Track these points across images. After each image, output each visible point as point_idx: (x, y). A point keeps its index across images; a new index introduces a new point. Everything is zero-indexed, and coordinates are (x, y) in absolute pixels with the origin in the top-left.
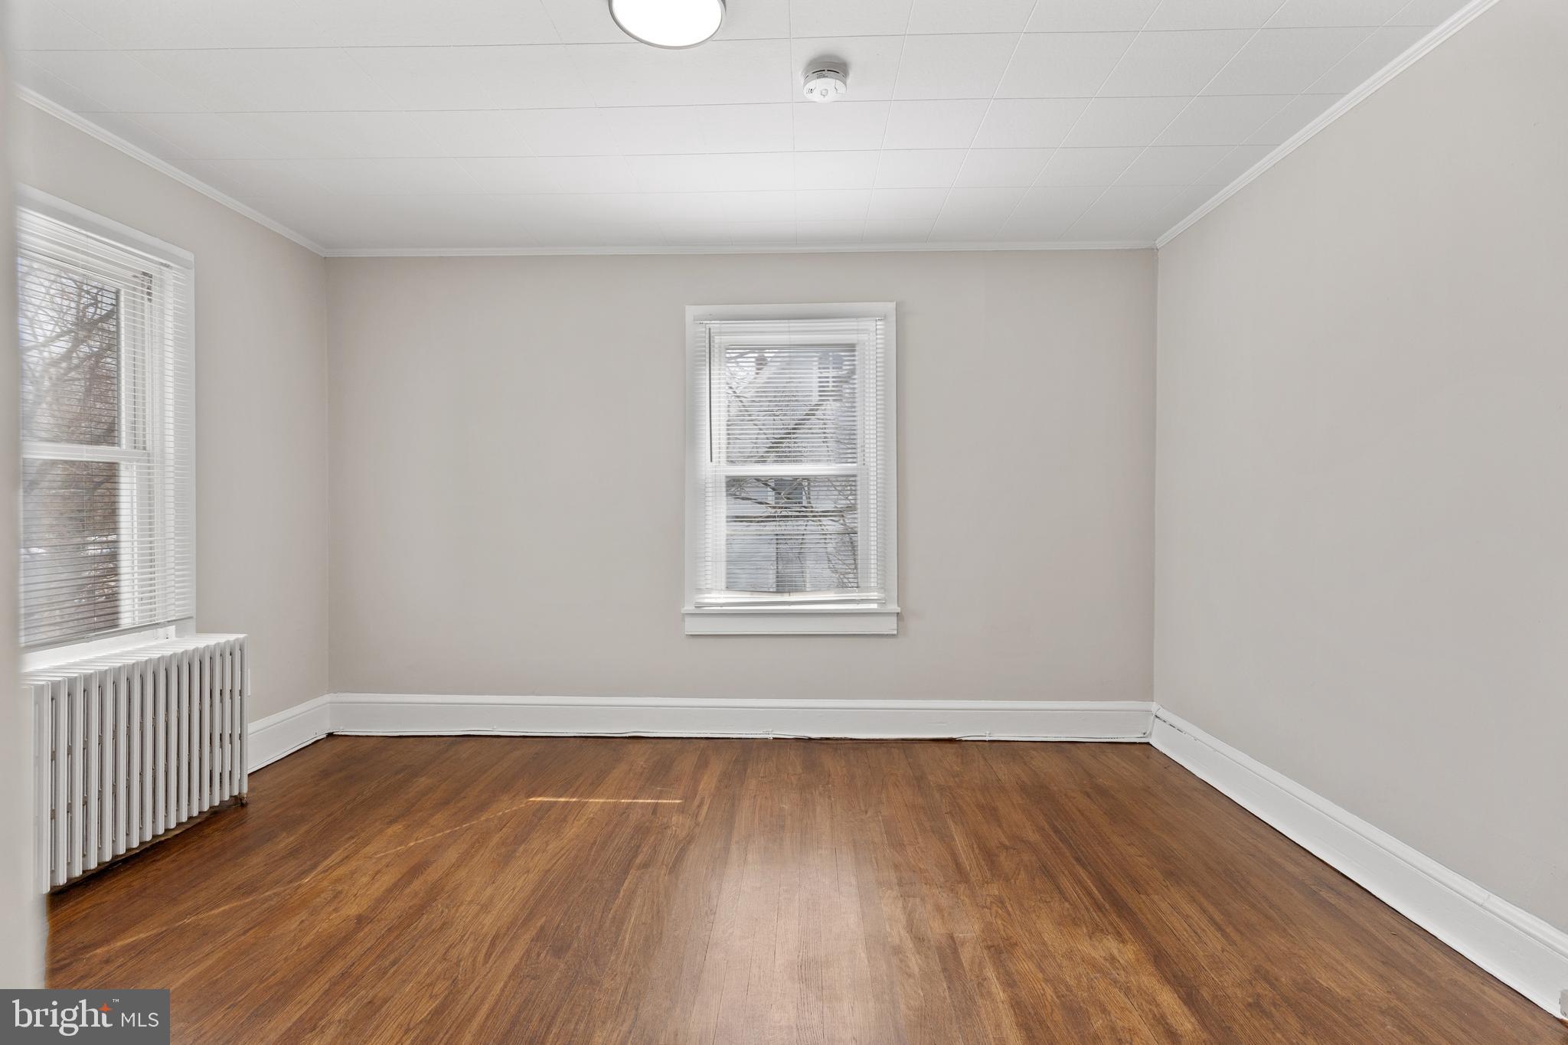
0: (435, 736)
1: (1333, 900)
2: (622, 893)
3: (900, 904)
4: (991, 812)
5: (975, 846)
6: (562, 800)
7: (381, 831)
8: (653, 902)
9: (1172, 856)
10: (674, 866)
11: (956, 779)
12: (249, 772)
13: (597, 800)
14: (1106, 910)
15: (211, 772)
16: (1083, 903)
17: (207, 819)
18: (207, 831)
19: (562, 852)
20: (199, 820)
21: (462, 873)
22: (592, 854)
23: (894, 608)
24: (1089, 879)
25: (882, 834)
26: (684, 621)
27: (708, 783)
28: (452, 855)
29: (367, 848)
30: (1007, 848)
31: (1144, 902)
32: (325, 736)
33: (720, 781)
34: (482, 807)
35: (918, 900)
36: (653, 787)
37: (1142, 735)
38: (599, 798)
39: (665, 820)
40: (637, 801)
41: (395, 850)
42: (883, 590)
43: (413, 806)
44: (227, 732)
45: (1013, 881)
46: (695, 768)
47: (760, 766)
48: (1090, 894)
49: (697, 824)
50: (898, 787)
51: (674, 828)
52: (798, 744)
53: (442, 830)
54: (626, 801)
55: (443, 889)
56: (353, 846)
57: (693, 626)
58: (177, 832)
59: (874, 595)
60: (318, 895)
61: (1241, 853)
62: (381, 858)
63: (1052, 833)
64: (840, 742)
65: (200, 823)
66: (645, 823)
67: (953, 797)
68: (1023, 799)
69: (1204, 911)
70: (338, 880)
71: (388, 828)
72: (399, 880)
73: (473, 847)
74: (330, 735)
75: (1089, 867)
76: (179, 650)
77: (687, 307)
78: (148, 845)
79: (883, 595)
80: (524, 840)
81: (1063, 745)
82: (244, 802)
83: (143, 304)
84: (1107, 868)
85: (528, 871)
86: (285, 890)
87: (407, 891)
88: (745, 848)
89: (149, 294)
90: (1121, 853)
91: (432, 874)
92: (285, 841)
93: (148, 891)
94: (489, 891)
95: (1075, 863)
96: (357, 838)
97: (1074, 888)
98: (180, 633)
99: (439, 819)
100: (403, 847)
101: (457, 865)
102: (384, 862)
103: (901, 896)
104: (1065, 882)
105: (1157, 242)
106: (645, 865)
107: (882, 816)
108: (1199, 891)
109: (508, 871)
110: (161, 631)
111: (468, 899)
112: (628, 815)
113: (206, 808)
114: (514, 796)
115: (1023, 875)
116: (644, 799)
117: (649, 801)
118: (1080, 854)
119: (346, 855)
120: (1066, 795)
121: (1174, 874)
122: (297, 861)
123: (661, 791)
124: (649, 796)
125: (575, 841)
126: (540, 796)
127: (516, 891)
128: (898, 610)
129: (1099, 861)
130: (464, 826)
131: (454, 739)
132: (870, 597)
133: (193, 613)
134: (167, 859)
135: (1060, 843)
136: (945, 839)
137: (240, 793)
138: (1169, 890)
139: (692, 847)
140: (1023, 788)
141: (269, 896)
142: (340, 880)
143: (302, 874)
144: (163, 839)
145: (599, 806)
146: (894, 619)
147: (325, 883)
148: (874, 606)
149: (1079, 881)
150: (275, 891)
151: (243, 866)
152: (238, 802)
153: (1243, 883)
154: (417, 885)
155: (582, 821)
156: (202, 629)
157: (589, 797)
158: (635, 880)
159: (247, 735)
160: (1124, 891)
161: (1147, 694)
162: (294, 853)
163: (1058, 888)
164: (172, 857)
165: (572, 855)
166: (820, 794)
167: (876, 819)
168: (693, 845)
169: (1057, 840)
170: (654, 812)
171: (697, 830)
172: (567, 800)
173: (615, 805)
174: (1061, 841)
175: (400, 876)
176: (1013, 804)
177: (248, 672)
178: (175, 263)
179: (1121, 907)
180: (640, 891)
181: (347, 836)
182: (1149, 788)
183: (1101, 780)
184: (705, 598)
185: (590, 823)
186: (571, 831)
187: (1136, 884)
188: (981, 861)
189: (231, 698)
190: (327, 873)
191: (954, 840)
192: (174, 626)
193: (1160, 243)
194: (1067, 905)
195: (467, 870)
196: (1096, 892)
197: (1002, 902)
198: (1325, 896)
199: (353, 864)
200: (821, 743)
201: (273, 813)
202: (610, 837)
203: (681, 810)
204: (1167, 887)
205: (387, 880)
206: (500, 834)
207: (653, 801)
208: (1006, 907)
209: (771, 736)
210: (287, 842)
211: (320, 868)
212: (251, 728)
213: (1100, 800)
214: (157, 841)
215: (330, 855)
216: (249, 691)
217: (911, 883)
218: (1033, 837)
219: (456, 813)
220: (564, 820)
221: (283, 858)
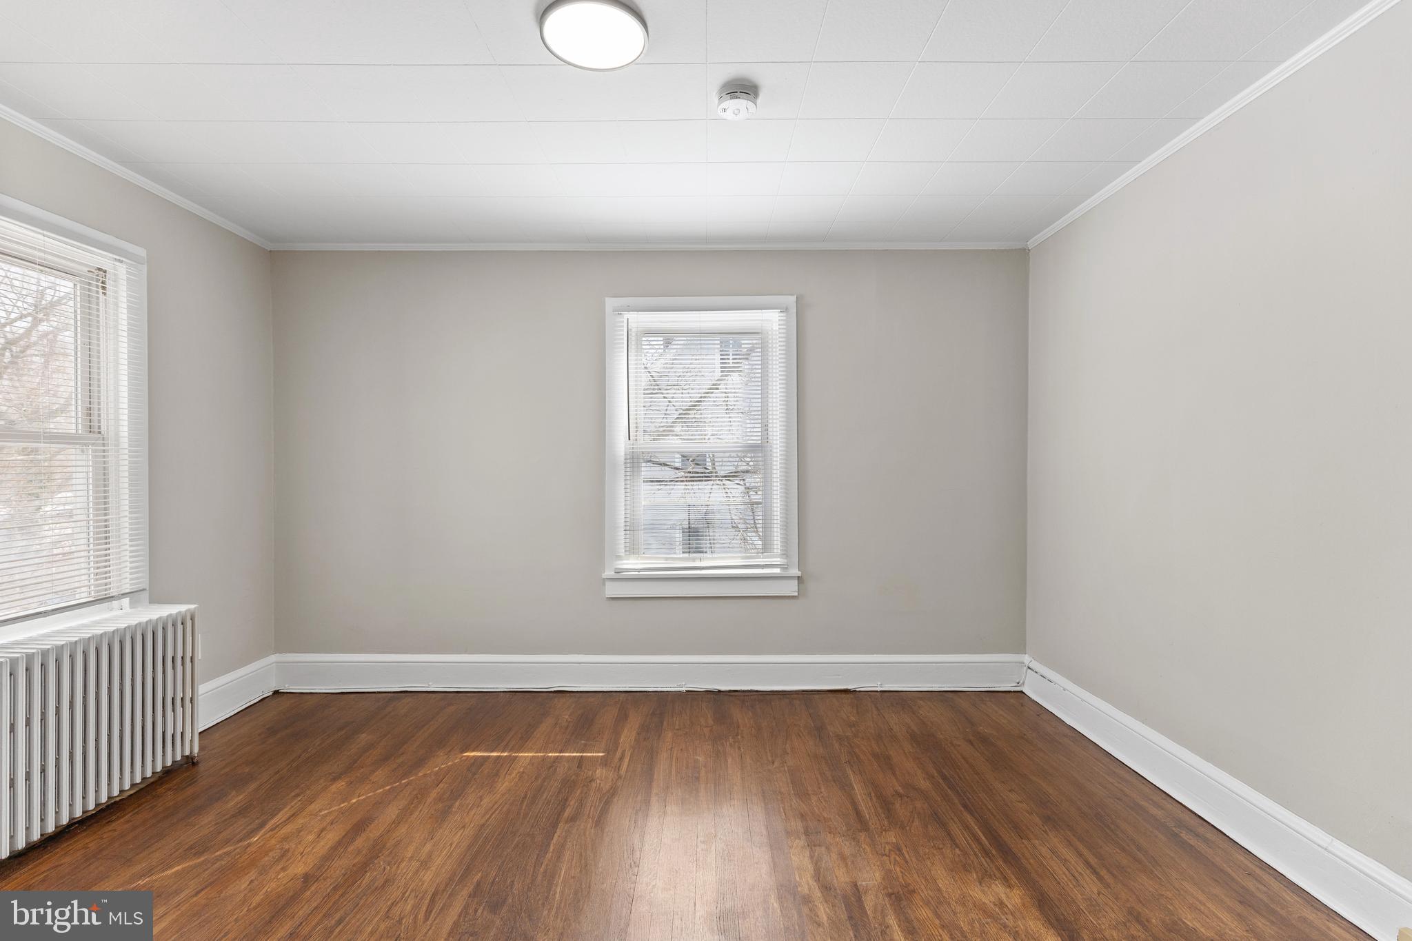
0: (374, 692)
1: (1193, 841)
2: (552, 848)
3: (807, 854)
4: (886, 762)
5: (873, 795)
6: (495, 754)
7: (325, 788)
8: (581, 855)
9: (1049, 801)
10: (599, 818)
11: (853, 729)
12: (200, 730)
13: (526, 754)
14: (993, 855)
15: (164, 733)
16: (972, 849)
17: (160, 778)
18: (161, 790)
19: (496, 807)
20: (152, 780)
21: (403, 830)
22: (524, 808)
23: (795, 572)
24: (976, 825)
25: (788, 784)
26: (604, 584)
27: (628, 736)
28: (392, 812)
29: (313, 806)
30: (901, 796)
31: (1026, 847)
32: (271, 694)
33: (639, 734)
34: (420, 763)
35: (823, 849)
36: (578, 741)
37: (1016, 685)
38: (528, 751)
39: (590, 773)
40: (564, 754)
41: (338, 807)
42: (785, 556)
43: (356, 762)
44: (179, 695)
45: (908, 828)
46: (615, 721)
47: (675, 719)
48: (978, 840)
49: (620, 777)
50: (800, 737)
51: (598, 782)
52: (709, 696)
53: (383, 786)
54: (553, 754)
55: (384, 846)
56: (300, 803)
57: (613, 590)
58: (132, 792)
59: (778, 561)
60: (266, 854)
61: (1109, 797)
62: (326, 815)
63: (941, 781)
64: (747, 694)
65: (153, 783)
66: (571, 777)
67: (851, 745)
68: (913, 747)
69: (1080, 855)
70: (285, 839)
71: (331, 785)
72: (344, 837)
73: (412, 803)
74: (276, 693)
75: (976, 814)
76: (133, 622)
77: (606, 299)
78: (104, 806)
79: (786, 561)
80: (460, 796)
81: (946, 694)
82: (195, 761)
83: (98, 298)
84: (992, 814)
85: (464, 827)
86: (235, 849)
87: (351, 848)
88: (665, 800)
89: (104, 288)
90: (1004, 800)
91: (374, 832)
92: (235, 800)
93: (104, 853)
94: (428, 847)
95: (962, 809)
96: (302, 795)
97: (963, 835)
98: (133, 604)
99: (380, 775)
100: (346, 804)
101: (397, 822)
102: (329, 819)
103: (808, 846)
104: (955, 829)
105: (1028, 243)
106: (573, 819)
107: (788, 767)
108: (1074, 835)
109: (445, 826)
110: (115, 604)
111: (409, 855)
112: (556, 769)
113: (159, 768)
114: (449, 751)
115: (917, 823)
116: (570, 753)
117: (575, 754)
118: (967, 801)
119: (292, 813)
120: (951, 743)
121: (1053, 820)
122: (247, 819)
123: (585, 745)
124: (575, 750)
125: (507, 796)
126: (473, 751)
127: (454, 846)
128: (799, 574)
129: (984, 807)
130: (403, 782)
131: (392, 695)
132: (774, 561)
133: (146, 585)
134: (122, 820)
135: (949, 790)
136: (846, 787)
137: (191, 753)
138: (1048, 835)
139: (615, 800)
140: (913, 737)
141: (220, 856)
142: (288, 838)
143: (251, 833)
144: (118, 799)
145: (528, 761)
146: (796, 582)
147: (273, 842)
148: (777, 571)
149: (967, 827)
150: (225, 850)
151: (194, 826)
152: (190, 761)
153: (1113, 827)
154: (360, 842)
155: (513, 775)
156: (155, 600)
157: (519, 751)
158: (564, 834)
159: (198, 696)
160: (1009, 837)
161: (1020, 648)
162: (242, 811)
163: (949, 834)
164: (127, 817)
165: (505, 809)
166: (731, 745)
167: (782, 769)
168: (616, 798)
169: (946, 788)
170: (580, 766)
171: (620, 783)
172: (499, 754)
173: (544, 759)
174: (949, 788)
175: (343, 834)
176: (905, 752)
177: (199, 638)
178: (127, 259)
179: (1007, 853)
180: (569, 845)
181: (293, 794)
182: (1025, 735)
183: (981, 728)
184: (624, 564)
185: (521, 777)
186: (504, 785)
187: (1017, 828)
188: (879, 809)
189: (183, 664)
190: (274, 832)
191: (854, 789)
192: (128, 599)
193: (1031, 244)
194: (957, 851)
195: (407, 826)
196: (983, 838)
197: (900, 850)
198: (1184, 837)
199: (300, 821)
200: (730, 695)
201: (222, 772)
202: (539, 791)
203: (605, 762)
204: (1045, 832)
205: (331, 837)
206: (437, 790)
207: (578, 754)
208: (903, 854)
209: (684, 689)
210: (236, 801)
211: (268, 827)
212: (202, 689)
213: (982, 747)
214: (113, 802)
215: (277, 814)
216: (199, 656)
217: (817, 833)
218: (924, 784)
219: (395, 769)
220: (497, 775)
221: (233, 816)
